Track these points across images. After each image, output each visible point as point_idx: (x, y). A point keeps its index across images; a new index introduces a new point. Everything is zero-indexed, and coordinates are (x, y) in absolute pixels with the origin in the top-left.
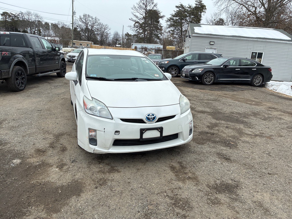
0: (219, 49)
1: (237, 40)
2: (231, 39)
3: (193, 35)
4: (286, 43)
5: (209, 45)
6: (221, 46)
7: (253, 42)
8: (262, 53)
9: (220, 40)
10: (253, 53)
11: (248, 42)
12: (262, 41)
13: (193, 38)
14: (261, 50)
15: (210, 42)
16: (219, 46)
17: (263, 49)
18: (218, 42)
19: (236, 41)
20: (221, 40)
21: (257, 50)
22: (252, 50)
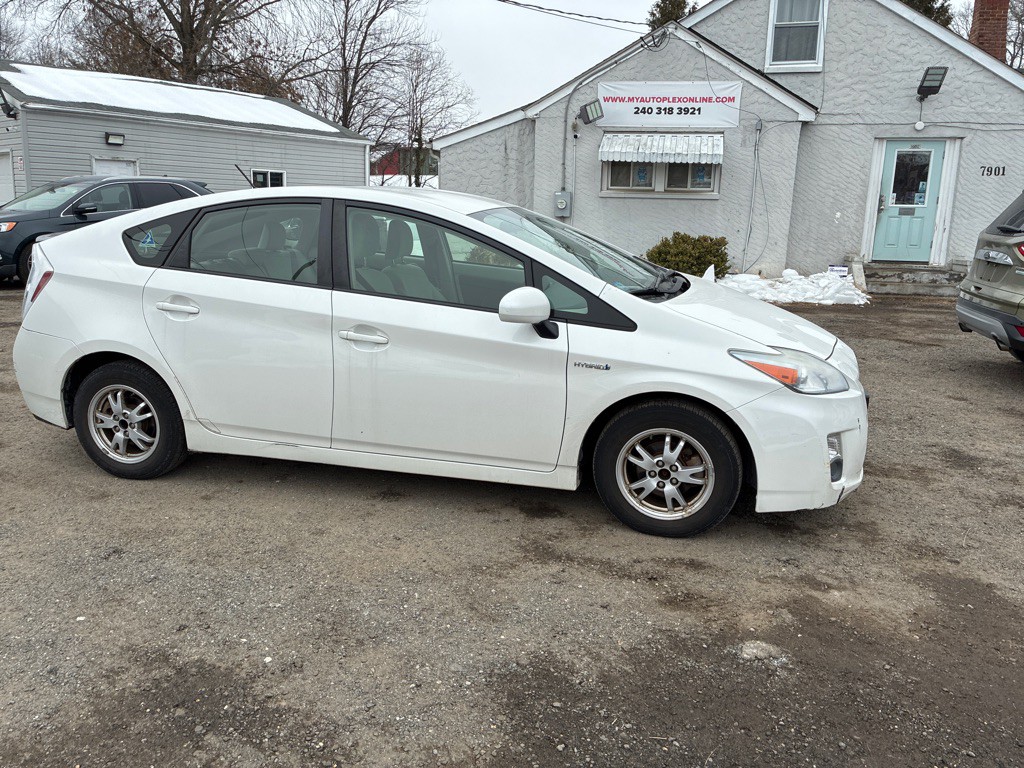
0: (143, 161)
1: (201, 129)
2: (171, 126)
3: (31, 105)
5: (105, 146)
6: (148, 150)
7: (249, 138)
8: (281, 174)
9: (141, 127)
10: (255, 174)
11: (233, 137)
12: (273, 137)
13: (31, 116)
14: (277, 165)
15: (107, 136)
16: (142, 149)
17: (279, 160)
18: (135, 138)
19: (194, 133)
20: (146, 128)
21: (266, 164)
22: (252, 163)
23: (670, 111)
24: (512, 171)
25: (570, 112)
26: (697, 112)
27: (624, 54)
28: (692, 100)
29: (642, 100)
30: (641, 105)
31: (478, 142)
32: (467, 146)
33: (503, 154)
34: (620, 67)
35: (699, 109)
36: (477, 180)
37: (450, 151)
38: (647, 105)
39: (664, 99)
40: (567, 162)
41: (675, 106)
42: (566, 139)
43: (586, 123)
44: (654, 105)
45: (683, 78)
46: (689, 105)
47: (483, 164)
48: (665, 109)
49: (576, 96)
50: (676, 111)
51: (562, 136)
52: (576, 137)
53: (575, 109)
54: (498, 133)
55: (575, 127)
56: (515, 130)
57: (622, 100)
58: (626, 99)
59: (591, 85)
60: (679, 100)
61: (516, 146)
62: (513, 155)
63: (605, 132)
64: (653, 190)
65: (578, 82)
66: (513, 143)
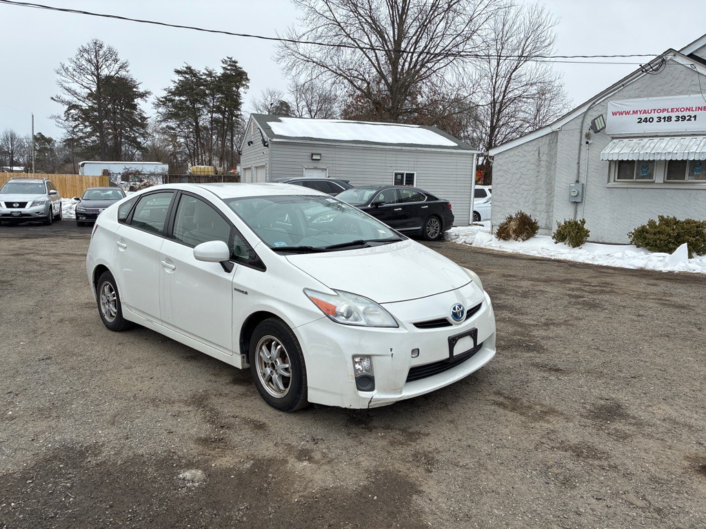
0: (331, 168)
1: (365, 149)
2: (353, 148)
3: (274, 140)
4: (452, 153)
5: (310, 161)
6: (334, 162)
7: (394, 153)
8: (413, 174)
9: (331, 149)
10: (396, 174)
11: (385, 152)
12: (410, 151)
13: (275, 146)
14: (411, 169)
15: (312, 155)
16: (331, 162)
17: (412, 166)
18: (328, 155)
19: (362, 151)
20: (334, 149)
21: (404, 168)
22: (395, 168)
23: (669, 119)
24: (543, 169)
25: (585, 124)
26: (693, 119)
27: (630, 79)
28: (688, 109)
29: (645, 112)
30: (643, 116)
31: (519, 149)
32: (512, 153)
33: (537, 157)
34: (627, 89)
35: (695, 117)
36: (518, 176)
37: (501, 156)
38: (648, 116)
39: (664, 110)
40: (581, 162)
41: (674, 115)
42: (581, 145)
43: (595, 133)
44: (655, 116)
45: (681, 93)
46: (686, 114)
47: (523, 164)
48: (665, 118)
49: (591, 113)
50: (674, 119)
51: (578, 143)
52: (587, 143)
53: (588, 122)
54: (534, 143)
55: (588, 136)
56: (546, 140)
57: (628, 113)
58: (631, 112)
59: (602, 104)
60: (677, 110)
61: (546, 152)
62: (544, 158)
63: (613, 138)
64: (654, 182)
65: (592, 102)
66: (545, 149)
